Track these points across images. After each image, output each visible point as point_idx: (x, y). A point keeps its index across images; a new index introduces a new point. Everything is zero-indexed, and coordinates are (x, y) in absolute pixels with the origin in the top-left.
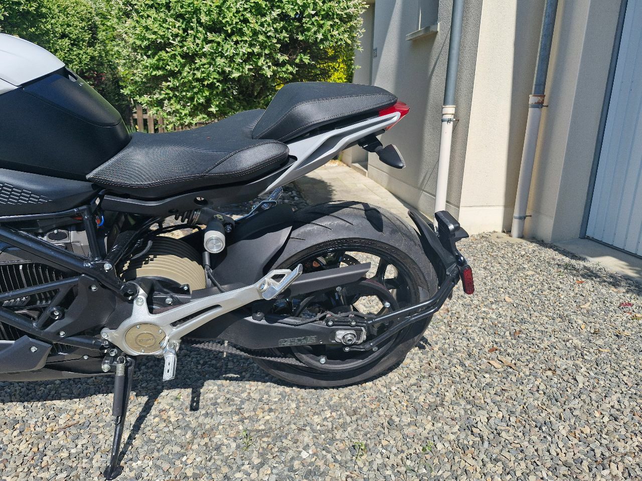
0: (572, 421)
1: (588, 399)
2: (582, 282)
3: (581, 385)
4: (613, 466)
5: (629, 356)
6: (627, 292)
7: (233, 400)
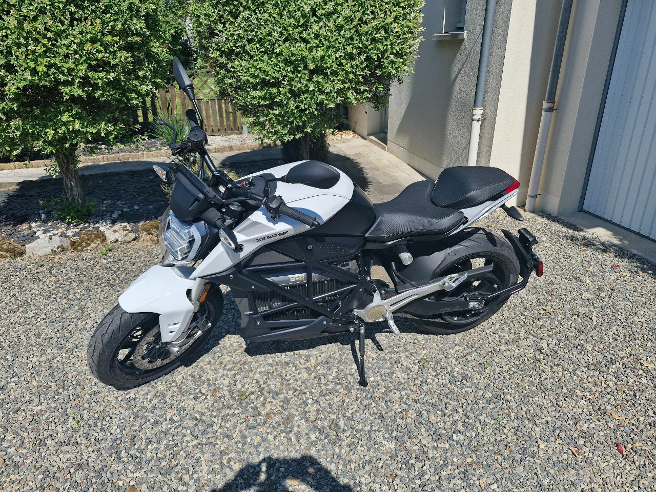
0: (593, 343)
1: (600, 331)
2: (584, 250)
3: (595, 323)
4: (617, 363)
5: (621, 303)
6: (616, 256)
7: (399, 344)
